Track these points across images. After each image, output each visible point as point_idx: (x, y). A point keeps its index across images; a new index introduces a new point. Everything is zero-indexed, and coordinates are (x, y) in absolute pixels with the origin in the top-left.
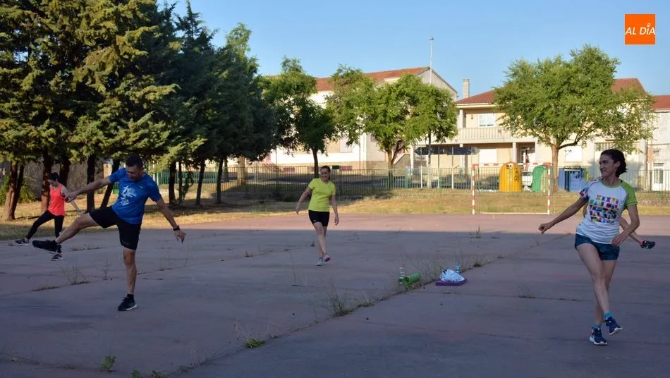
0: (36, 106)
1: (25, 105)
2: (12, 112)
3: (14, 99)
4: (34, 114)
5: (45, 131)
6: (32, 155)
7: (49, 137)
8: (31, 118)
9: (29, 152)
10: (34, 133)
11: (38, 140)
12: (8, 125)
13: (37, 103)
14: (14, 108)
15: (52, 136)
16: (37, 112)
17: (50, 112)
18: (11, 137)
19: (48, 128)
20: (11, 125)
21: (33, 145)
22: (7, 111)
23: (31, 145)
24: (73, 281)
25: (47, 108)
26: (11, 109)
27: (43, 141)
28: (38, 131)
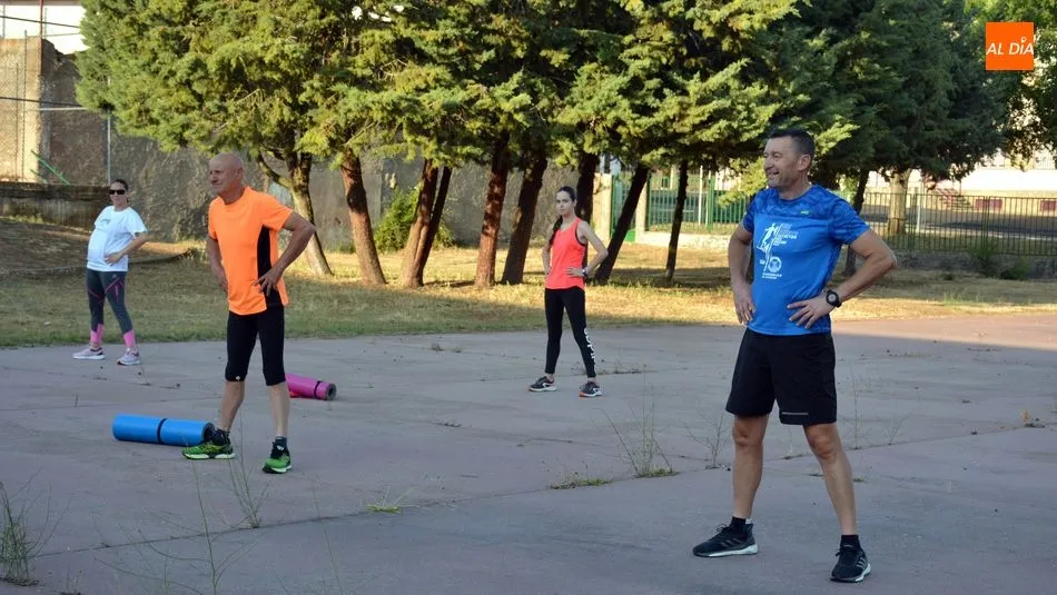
0: (491, 39)
1: (469, 35)
2: (442, 50)
3: (448, 22)
4: (486, 56)
5: (508, 98)
6: (475, 146)
7: (516, 111)
8: (478, 66)
9: (468, 140)
10: (485, 101)
11: (492, 116)
12: (430, 79)
13: (494, 32)
14: (446, 42)
15: (523, 109)
16: (492, 53)
17: (519, 53)
18: (437, 105)
19: (516, 92)
20: (437, 80)
21: (478, 124)
22: (431, 50)
23: (474, 126)
24: (640, 467)
25: (515, 43)
26: (438, 44)
27: (503, 118)
28: (493, 98)
